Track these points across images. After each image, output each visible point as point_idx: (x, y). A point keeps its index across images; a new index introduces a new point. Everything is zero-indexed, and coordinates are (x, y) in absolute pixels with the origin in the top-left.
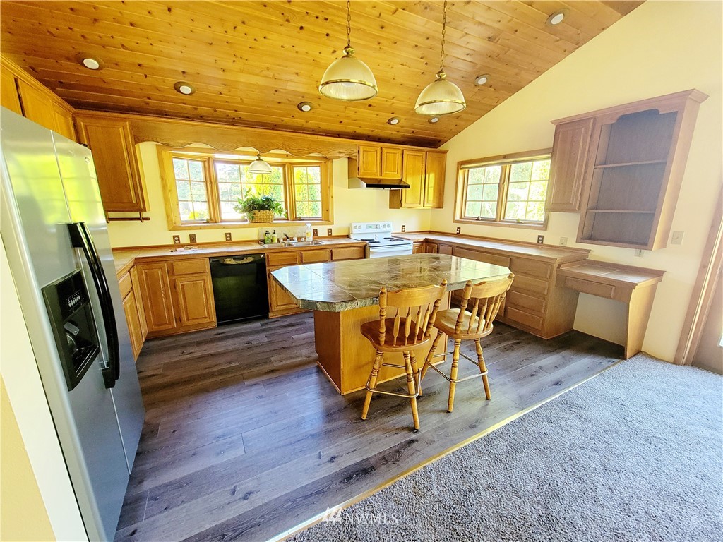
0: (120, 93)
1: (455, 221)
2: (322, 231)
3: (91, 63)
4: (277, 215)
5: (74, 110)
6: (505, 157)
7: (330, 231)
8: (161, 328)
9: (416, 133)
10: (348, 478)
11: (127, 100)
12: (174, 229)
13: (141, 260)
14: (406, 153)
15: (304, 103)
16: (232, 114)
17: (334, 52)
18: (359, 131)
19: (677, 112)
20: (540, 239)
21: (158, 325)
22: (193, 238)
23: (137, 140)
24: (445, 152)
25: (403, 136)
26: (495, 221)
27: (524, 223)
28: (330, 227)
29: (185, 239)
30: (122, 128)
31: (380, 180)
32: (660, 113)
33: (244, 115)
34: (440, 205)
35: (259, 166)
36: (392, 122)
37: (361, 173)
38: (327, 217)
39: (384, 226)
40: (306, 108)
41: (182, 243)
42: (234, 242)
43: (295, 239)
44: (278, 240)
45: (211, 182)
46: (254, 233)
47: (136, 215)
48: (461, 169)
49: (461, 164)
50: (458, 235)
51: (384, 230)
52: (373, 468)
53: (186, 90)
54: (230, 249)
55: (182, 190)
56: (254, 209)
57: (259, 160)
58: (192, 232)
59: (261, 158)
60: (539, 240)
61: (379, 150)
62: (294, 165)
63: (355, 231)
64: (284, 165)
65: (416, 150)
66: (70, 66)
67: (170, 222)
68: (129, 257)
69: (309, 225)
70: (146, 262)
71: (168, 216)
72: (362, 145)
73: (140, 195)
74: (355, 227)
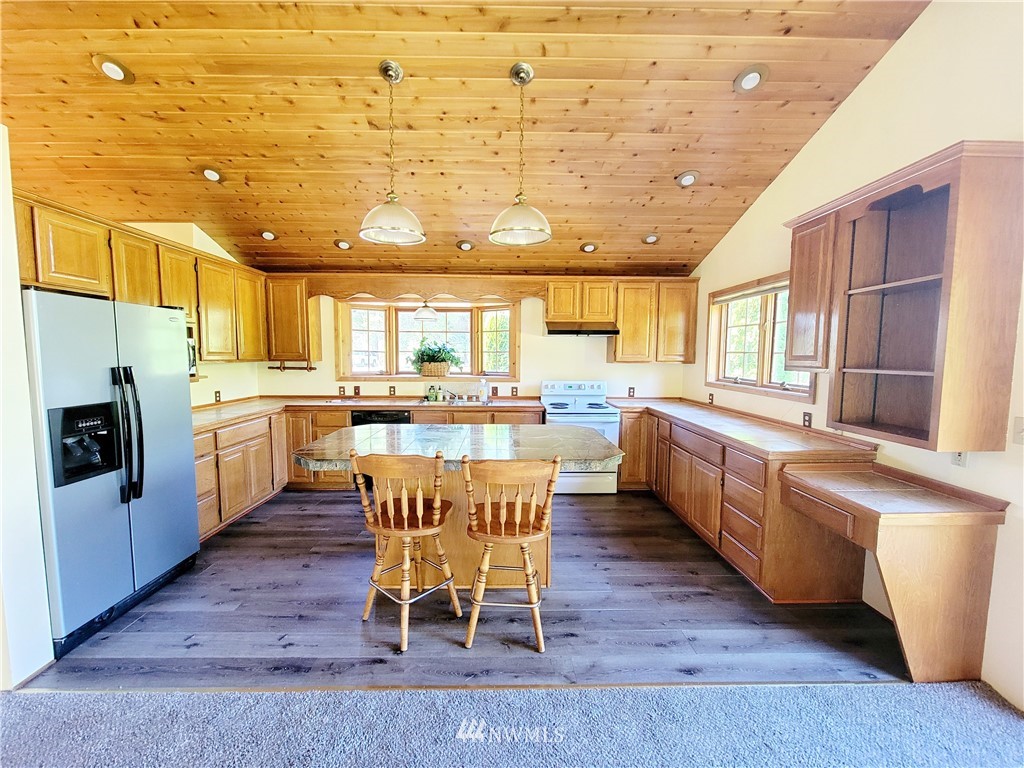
0: (298, 255)
1: (708, 384)
2: (505, 390)
3: (269, 236)
4: (454, 369)
5: (265, 274)
6: (759, 282)
7: (514, 390)
8: (299, 480)
9: (635, 258)
10: (276, 668)
11: (306, 261)
12: (340, 379)
13: (290, 408)
14: (622, 287)
15: (463, 242)
16: (396, 262)
17: (460, 187)
18: (548, 263)
19: (948, 185)
20: (807, 418)
21: (298, 476)
22: (357, 389)
23: (310, 294)
24: (696, 280)
25: (617, 265)
26: (754, 385)
27: (793, 390)
28: (514, 385)
29: (350, 392)
30: (300, 284)
31: (581, 324)
32: (925, 191)
33: (409, 262)
34: (689, 358)
35: (425, 313)
36: (586, 249)
37: (550, 316)
38: (513, 375)
39: (592, 387)
40: (466, 247)
41: (346, 394)
42: (397, 397)
43: (465, 397)
44: (444, 398)
45: (392, 332)
46: (420, 388)
47: (304, 364)
48: (713, 304)
49: (713, 295)
50: (710, 406)
51: (592, 392)
52: (309, 670)
53: (344, 245)
54: (393, 404)
55: (359, 341)
56: (423, 361)
57: (426, 306)
58: (357, 384)
59: (428, 304)
60: (805, 420)
61: (578, 285)
62: (482, 309)
63: (545, 392)
64: (471, 310)
65: (638, 281)
66: (254, 241)
67: (338, 372)
68: (281, 404)
69: (483, 381)
70: (294, 410)
71: (337, 366)
72: (552, 281)
73: (306, 345)
74: (546, 386)
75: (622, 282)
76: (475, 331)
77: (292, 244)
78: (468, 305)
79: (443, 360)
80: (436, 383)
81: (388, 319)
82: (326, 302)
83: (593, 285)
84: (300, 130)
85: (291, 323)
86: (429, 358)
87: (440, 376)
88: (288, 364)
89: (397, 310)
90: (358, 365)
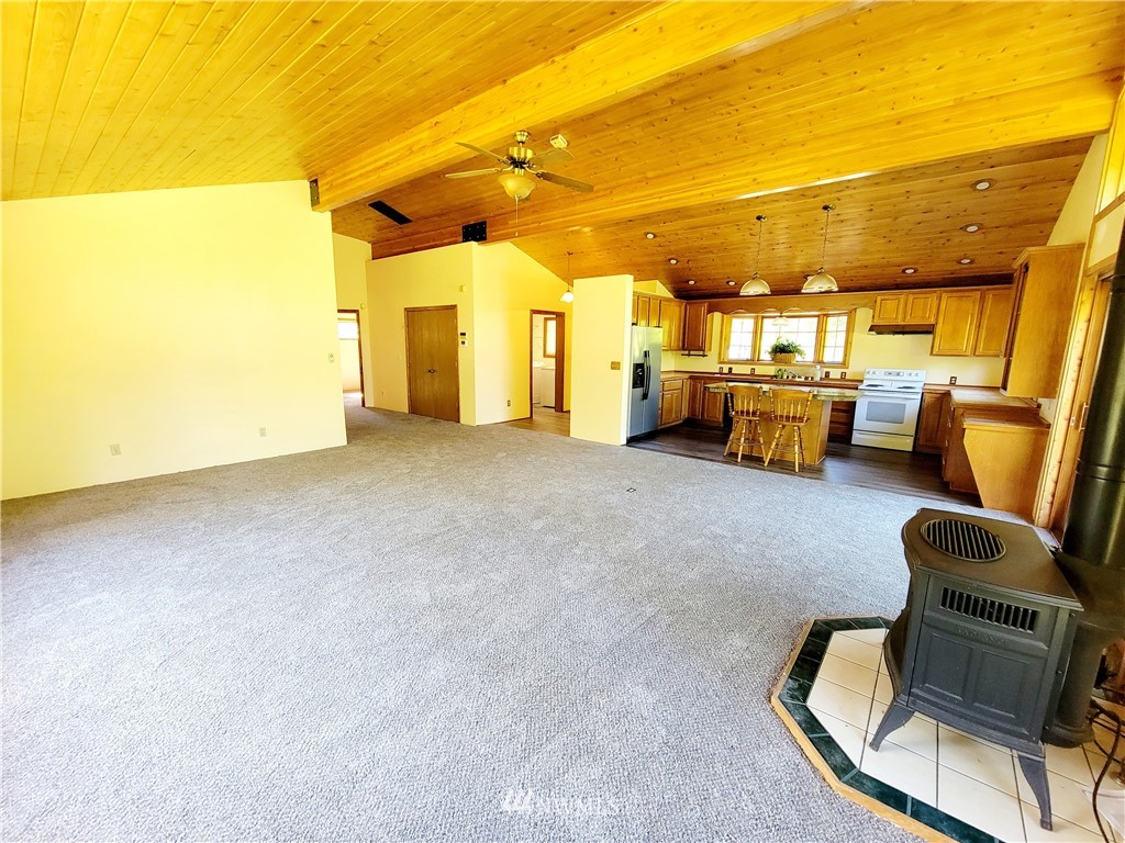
2: (835, 374)
3: (692, 282)
4: (798, 358)
5: (687, 301)
7: (843, 374)
11: (709, 292)
12: (721, 363)
13: (692, 378)
14: (944, 295)
22: (730, 369)
23: (709, 312)
28: (845, 371)
29: (726, 371)
30: (704, 306)
31: (903, 326)
35: (780, 320)
36: (907, 272)
37: (875, 321)
38: (844, 364)
39: (910, 374)
41: (724, 372)
42: (756, 375)
44: (787, 377)
45: (757, 333)
46: (771, 370)
47: (701, 353)
51: (910, 378)
53: (732, 283)
55: (735, 339)
56: (776, 352)
57: (781, 315)
58: (731, 366)
59: (783, 314)
61: (903, 297)
62: (827, 316)
63: (867, 376)
64: (818, 316)
65: (964, 291)
66: (685, 285)
67: (720, 358)
68: (687, 376)
69: (818, 367)
70: (695, 378)
71: (720, 354)
72: (879, 296)
73: (704, 342)
74: (868, 373)
75: (946, 292)
76: (821, 331)
77: (704, 285)
78: (817, 313)
79: (790, 352)
80: (783, 368)
81: (756, 324)
82: (717, 316)
83: (916, 296)
84: (717, 241)
85: (697, 328)
86: (781, 351)
87: (787, 363)
88: (692, 353)
89: (763, 317)
90: (733, 354)
